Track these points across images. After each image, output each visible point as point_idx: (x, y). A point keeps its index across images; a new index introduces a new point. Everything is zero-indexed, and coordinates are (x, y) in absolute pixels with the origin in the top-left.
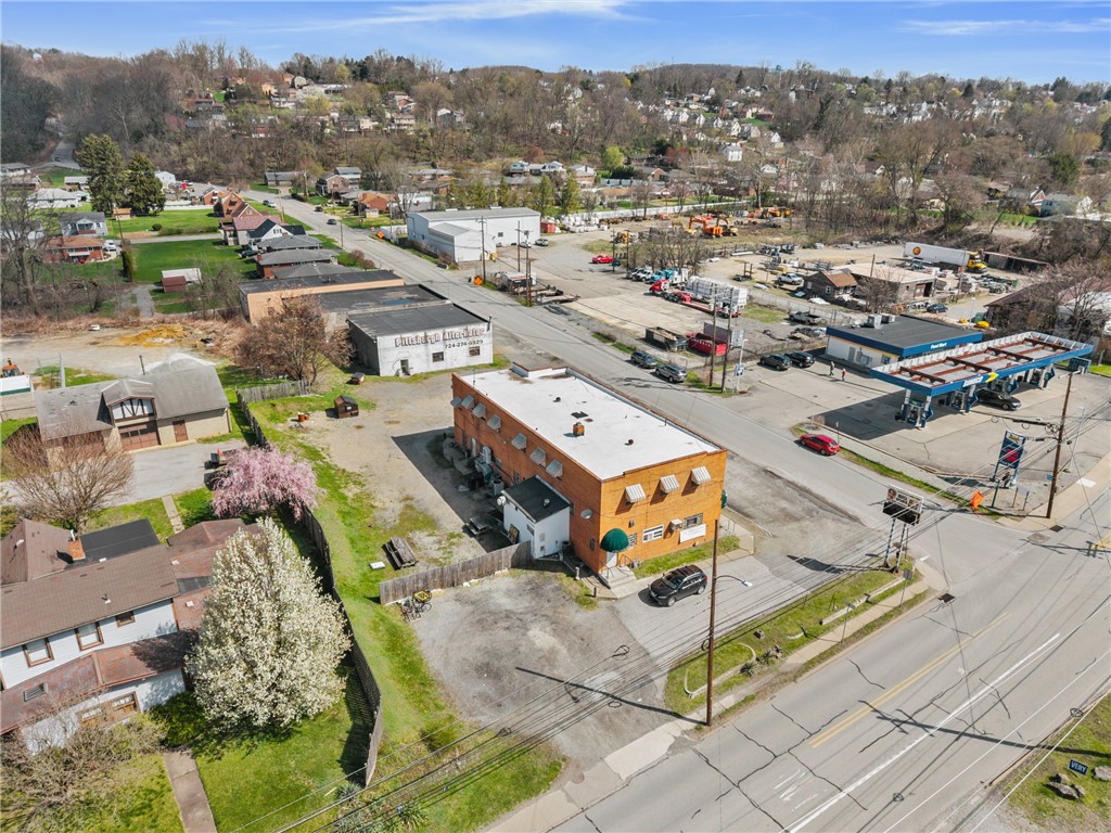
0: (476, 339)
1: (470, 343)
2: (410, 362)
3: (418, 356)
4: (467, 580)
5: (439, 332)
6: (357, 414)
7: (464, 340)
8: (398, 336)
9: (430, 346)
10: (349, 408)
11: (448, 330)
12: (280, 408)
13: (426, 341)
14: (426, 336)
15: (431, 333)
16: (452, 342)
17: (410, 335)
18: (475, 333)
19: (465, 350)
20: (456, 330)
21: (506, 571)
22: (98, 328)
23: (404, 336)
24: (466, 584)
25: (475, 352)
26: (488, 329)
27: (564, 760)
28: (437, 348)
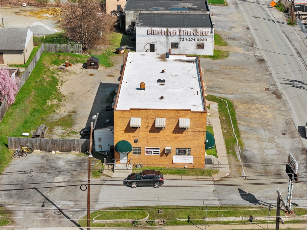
0: (202, 37)
1: (198, 40)
2: (155, 46)
3: (161, 43)
4: (55, 151)
5: (177, 30)
6: (97, 68)
7: (193, 37)
8: (149, 28)
9: (170, 38)
10: (93, 64)
11: (183, 29)
12: (61, 58)
13: (167, 34)
14: (167, 31)
15: (171, 29)
16: (185, 37)
17: (158, 29)
18: (202, 34)
19: (194, 43)
20: (189, 30)
21: (77, 152)
22: (25, 5)
23: (153, 29)
24: (54, 152)
25: (201, 46)
26: (211, 32)
27: (12, 222)
28: (175, 40)
